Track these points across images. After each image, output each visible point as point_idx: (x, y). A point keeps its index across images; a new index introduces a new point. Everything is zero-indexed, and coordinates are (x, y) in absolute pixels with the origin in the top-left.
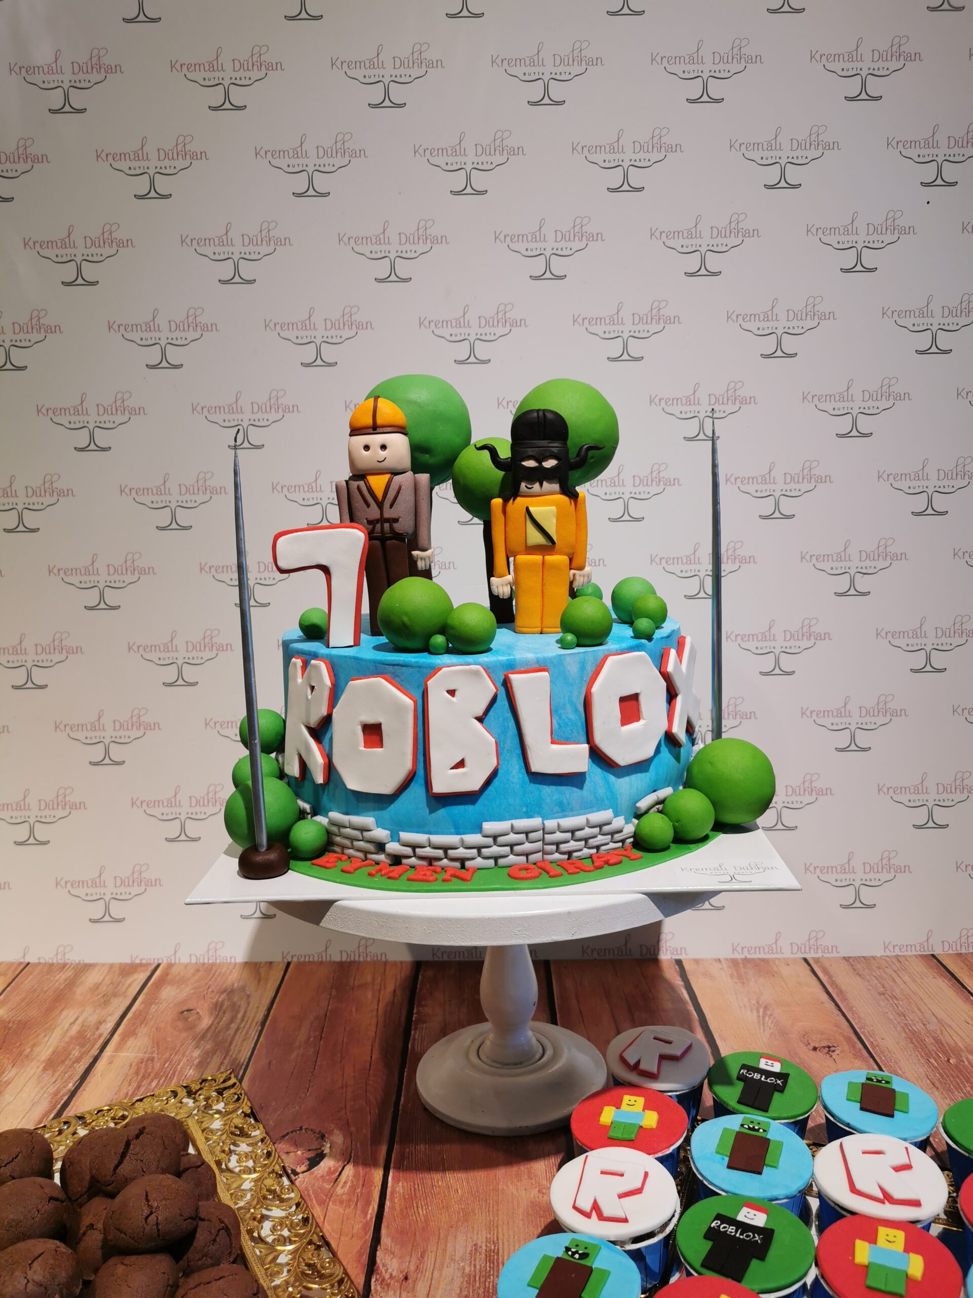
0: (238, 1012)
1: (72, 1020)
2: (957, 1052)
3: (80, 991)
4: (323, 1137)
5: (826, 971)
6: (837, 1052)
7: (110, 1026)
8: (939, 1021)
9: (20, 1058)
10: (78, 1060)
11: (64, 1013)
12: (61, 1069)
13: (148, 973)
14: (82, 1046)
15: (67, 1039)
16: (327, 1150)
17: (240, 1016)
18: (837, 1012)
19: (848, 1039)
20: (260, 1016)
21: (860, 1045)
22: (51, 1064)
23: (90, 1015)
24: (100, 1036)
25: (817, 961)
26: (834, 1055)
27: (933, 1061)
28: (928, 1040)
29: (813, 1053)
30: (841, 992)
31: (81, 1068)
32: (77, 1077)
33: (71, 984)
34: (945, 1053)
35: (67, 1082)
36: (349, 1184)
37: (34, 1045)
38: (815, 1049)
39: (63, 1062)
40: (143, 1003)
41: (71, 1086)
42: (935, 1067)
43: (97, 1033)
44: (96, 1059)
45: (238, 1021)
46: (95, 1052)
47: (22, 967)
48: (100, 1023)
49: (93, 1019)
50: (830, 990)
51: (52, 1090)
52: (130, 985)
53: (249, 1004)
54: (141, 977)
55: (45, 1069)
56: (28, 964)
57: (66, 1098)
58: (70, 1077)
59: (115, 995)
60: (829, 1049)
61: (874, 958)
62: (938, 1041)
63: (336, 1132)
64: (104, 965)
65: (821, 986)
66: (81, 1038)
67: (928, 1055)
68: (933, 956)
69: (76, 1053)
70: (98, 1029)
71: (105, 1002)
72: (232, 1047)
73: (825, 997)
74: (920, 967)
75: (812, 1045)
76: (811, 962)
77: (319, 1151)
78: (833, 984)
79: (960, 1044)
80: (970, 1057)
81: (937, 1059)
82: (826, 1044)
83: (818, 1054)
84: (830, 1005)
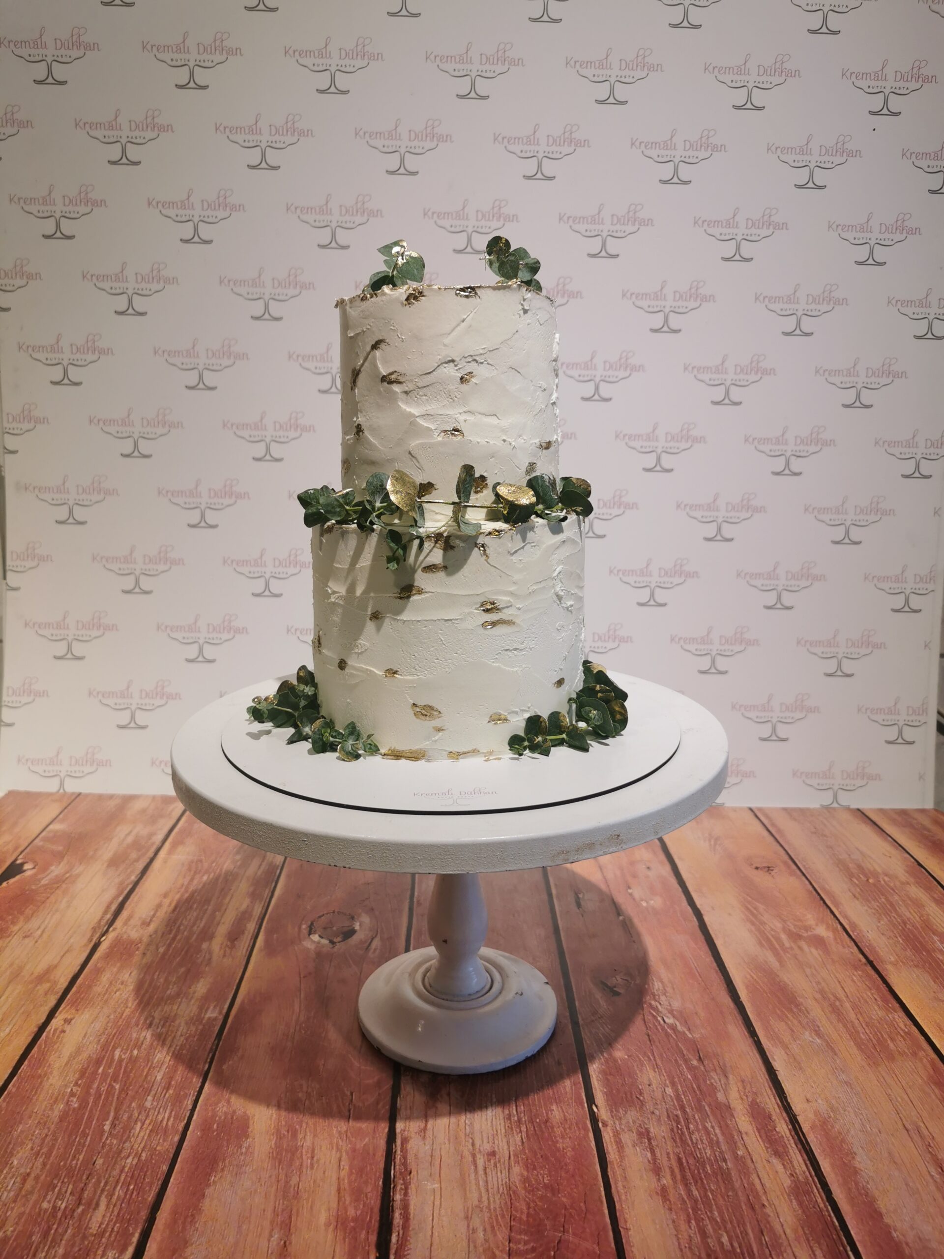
1: (126, 833)
2: (875, 875)
4: (353, 918)
5: (767, 817)
6: (775, 871)
7: (160, 837)
8: (861, 853)
9: (85, 859)
10: (136, 860)
11: (119, 828)
12: (122, 867)
14: (139, 850)
15: (124, 846)
16: (357, 927)
18: (775, 843)
19: (785, 863)
21: (794, 867)
22: (113, 863)
23: (141, 830)
24: (153, 844)
26: (773, 873)
27: (855, 881)
28: (852, 866)
29: (755, 871)
31: (140, 866)
32: (139, 871)
34: (865, 875)
35: (128, 877)
36: (378, 952)
37: (95, 850)
38: (757, 868)
39: (124, 861)
41: (134, 877)
42: (857, 885)
43: (150, 842)
44: (152, 860)
46: (150, 855)
47: (74, 796)
48: (151, 835)
49: (145, 833)
50: (771, 829)
51: (117, 881)
55: (109, 866)
56: (80, 794)
57: (130, 886)
58: (132, 872)
60: (769, 869)
62: (860, 867)
63: (363, 914)
65: (763, 827)
66: (137, 845)
67: (851, 876)
68: (859, 809)
69: (134, 856)
70: (150, 839)
71: (153, 821)
73: (766, 833)
75: (755, 865)
77: (351, 928)
79: (879, 870)
80: (886, 879)
81: (858, 879)
82: (766, 865)
83: (760, 872)
84: (771, 839)
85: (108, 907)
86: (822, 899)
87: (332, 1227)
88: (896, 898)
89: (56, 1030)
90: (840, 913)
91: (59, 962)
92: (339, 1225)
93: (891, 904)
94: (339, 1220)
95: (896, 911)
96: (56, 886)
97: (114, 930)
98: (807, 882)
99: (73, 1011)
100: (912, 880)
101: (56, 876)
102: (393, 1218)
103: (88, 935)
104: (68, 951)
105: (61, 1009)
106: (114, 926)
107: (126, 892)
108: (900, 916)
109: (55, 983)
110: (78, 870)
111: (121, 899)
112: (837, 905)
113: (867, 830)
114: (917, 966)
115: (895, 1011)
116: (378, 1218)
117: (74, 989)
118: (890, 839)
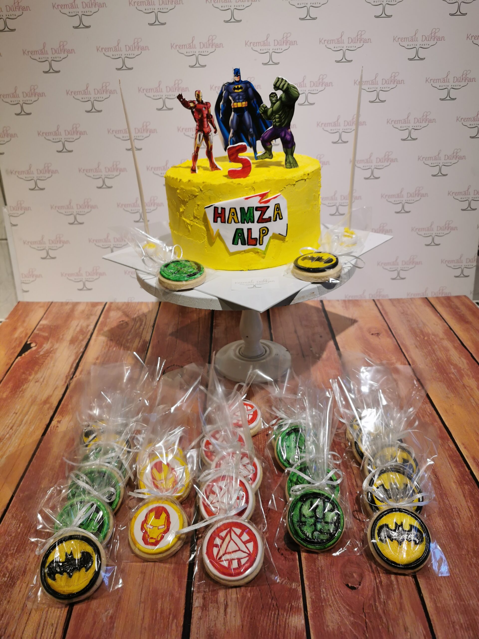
0: (142, 322)
1: (76, 324)
2: (428, 335)
3: (77, 313)
5: (381, 304)
6: (381, 335)
7: (92, 327)
8: (423, 323)
9: (58, 340)
10: (82, 340)
11: (73, 322)
12: (76, 344)
13: (103, 306)
14: (83, 334)
15: (76, 332)
17: (144, 323)
18: (383, 320)
19: (386, 331)
20: (152, 323)
21: (390, 333)
22: (72, 341)
23: (83, 323)
24: (89, 331)
25: (378, 300)
26: (379, 336)
27: (418, 338)
28: (418, 331)
29: (371, 336)
30: (386, 313)
31: (84, 343)
32: (84, 346)
33: (73, 310)
34: (423, 335)
35: (80, 349)
37: (63, 335)
38: (372, 334)
39: (77, 341)
40: (103, 318)
41: (82, 350)
42: (418, 341)
43: (88, 330)
44: (89, 340)
45: (143, 325)
46: (88, 337)
47: (50, 304)
48: (88, 326)
49: (85, 324)
50: (382, 312)
51: (75, 351)
52: (97, 311)
53: (146, 319)
54: (101, 308)
55: (70, 344)
56: (52, 303)
57: (81, 354)
58: (81, 347)
59: (91, 315)
60: (378, 334)
61: (401, 299)
62: (422, 331)
64: (84, 303)
65: (378, 310)
66: (82, 331)
67: (416, 336)
68: (426, 298)
69: (81, 337)
70: (87, 328)
71: (88, 317)
72: (143, 335)
73: (379, 314)
74: (420, 302)
75: (372, 333)
76: (376, 301)
78: (383, 309)
79: (430, 332)
80: (433, 337)
81: (420, 337)
82: (377, 332)
83: (374, 336)
84: (381, 318)
85: (72, 365)
86: (401, 349)
88: (436, 346)
89: (54, 426)
90: (408, 355)
91: (53, 394)
93: (434, 351)
95: (435, 354)
96: (47, 355)
97: (76, 377)
98: (395, 341)
99: (61, 417)
100: (446, 337)
101: (47, 350)
103: (64, 380)
104: (56, 388)
105: (55, 416)
106: (75, 375)
107: (79, 357)
108: (436, 356)
109: (52, 404)
110: (56, 346)
111: (77, 361)
112: (407, 351)
113: (428, 310)
114: (441, 381)
115: (427, 404)
117: (60, 406)
118: (438, 315)
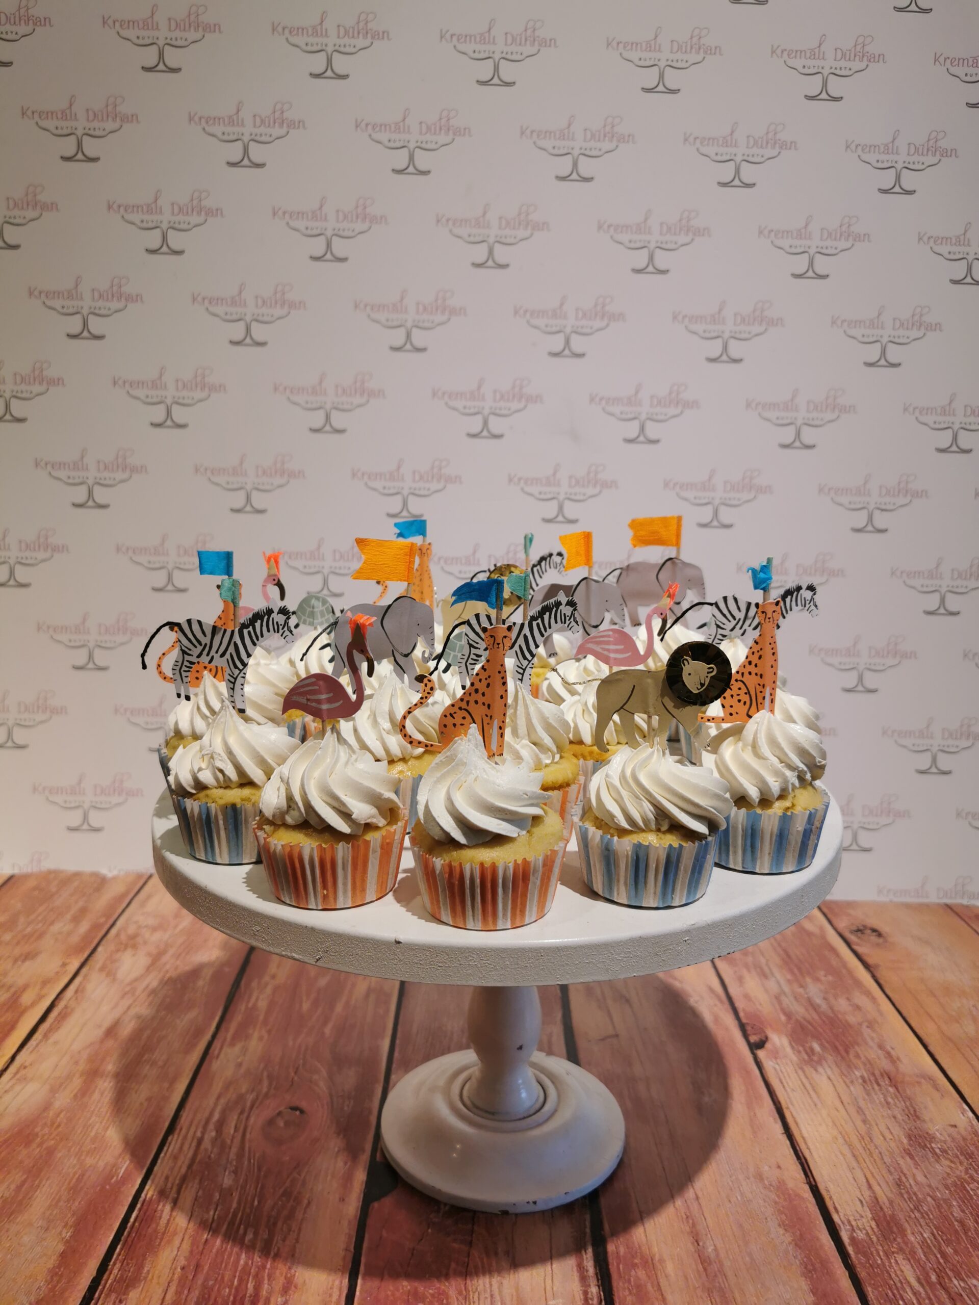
87: (657, 1258)
92: (650, 1260)
94: (651, 1266)
102: (595, 1267)
116: (610, 1267)
